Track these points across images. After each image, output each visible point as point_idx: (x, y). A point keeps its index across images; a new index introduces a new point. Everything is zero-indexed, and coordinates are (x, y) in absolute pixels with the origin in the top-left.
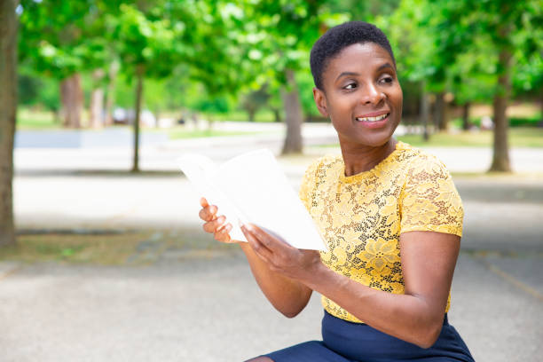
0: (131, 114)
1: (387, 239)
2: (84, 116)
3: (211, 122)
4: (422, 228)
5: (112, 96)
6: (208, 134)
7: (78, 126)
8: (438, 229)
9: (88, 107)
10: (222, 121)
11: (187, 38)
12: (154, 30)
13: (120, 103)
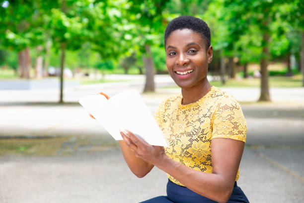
0: (58, 70)
1: (204, 142)
2: (32, 72)
3: (103, 74)
4: (223, 136)
5: (47, 61)
6: (102, 81)
7: (28, 77)
8: (233, 137)
9: (34, 66)
10: (110, 74)
11: (90, 27)
12: (71, 23)
13: (52, 64)
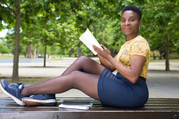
0: (43, 55)
2: (32, 56)
3: (61, 57)
5: (38, 51)
7: (30, 58)
10: (64, 57)
12: (49, 34)
13: (40, 53)
